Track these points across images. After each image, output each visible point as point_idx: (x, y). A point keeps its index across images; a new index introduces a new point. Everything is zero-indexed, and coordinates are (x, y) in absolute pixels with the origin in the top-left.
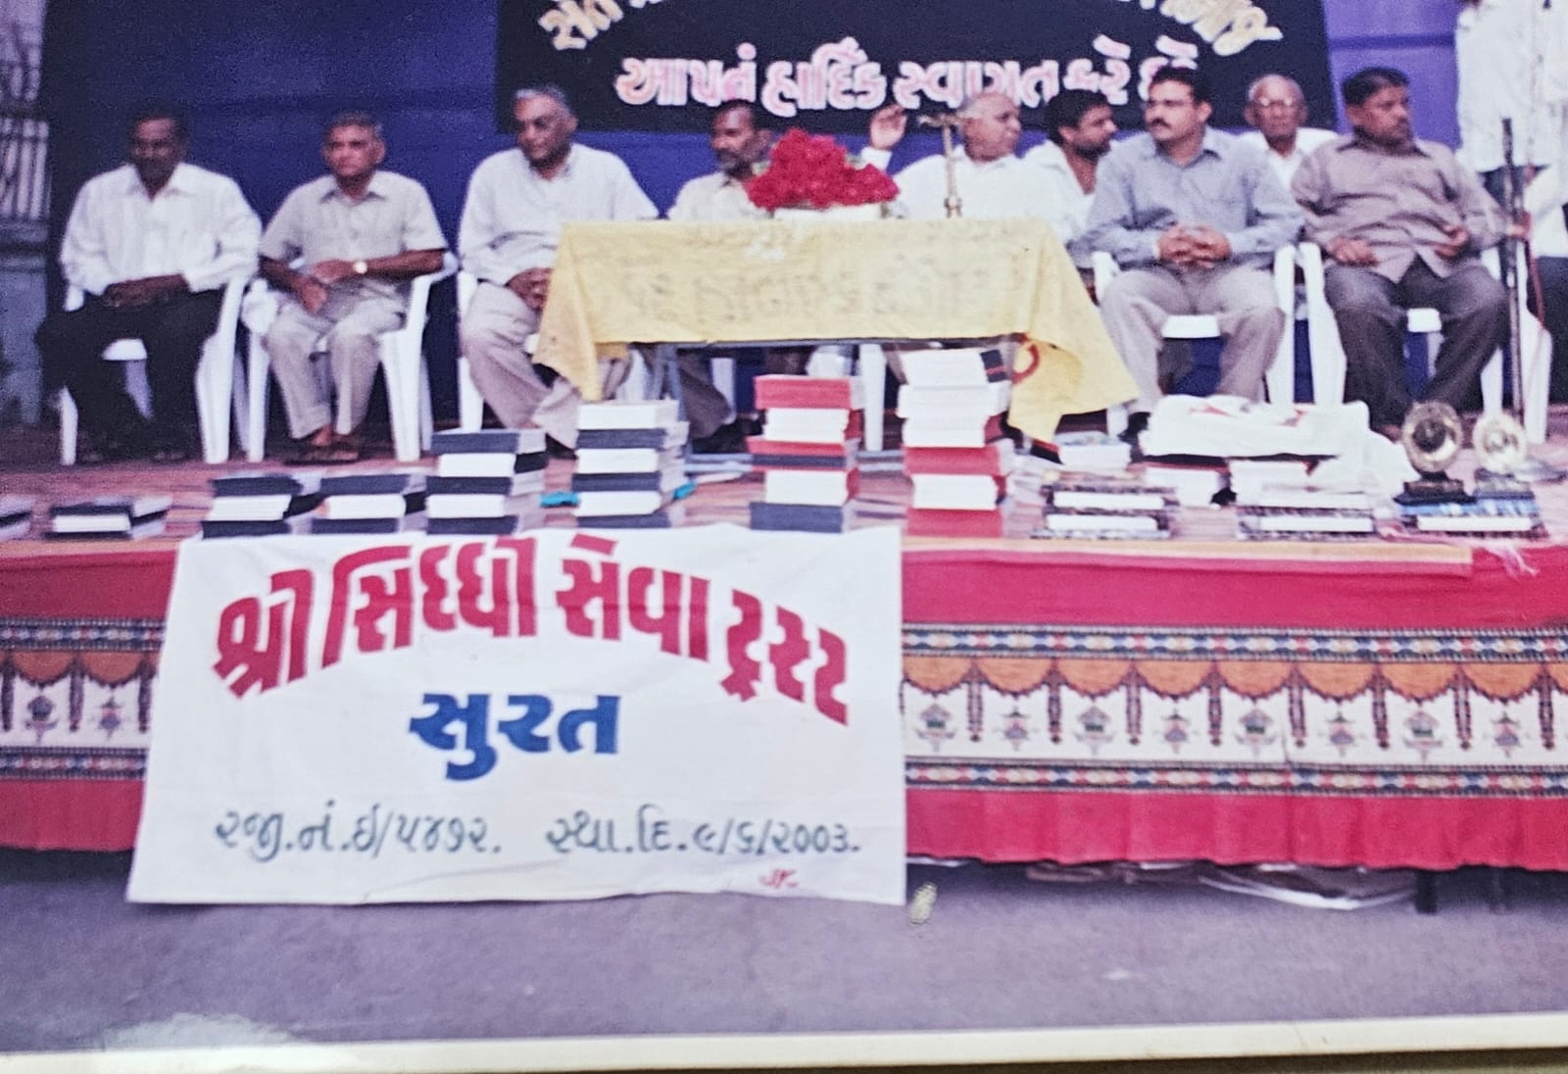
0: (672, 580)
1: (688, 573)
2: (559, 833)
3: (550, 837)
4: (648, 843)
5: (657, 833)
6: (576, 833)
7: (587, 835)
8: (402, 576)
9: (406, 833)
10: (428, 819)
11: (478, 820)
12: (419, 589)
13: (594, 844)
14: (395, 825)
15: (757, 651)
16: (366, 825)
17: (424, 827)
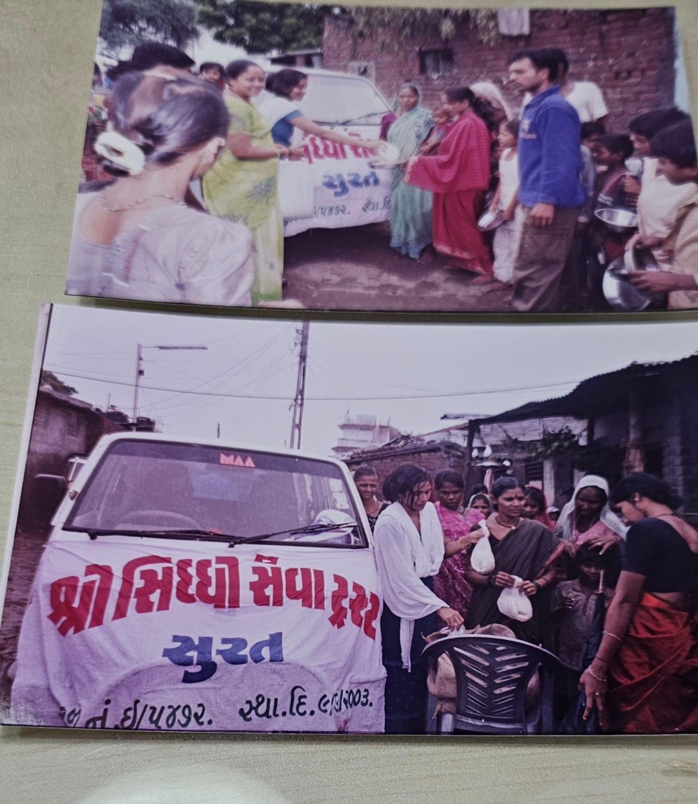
0: (306, 572)
1: (312, 568)
2: (246, 708)
3: (241, 711)
4: (294, 711)
5: (300, 704)
6: (256, 709)
7: (262, 709)
8: (168, 572)
9: (155, 718)
10: (170, 707)
11: (200, 705)
12: (176, 579)
13: (266, 714)
14: (149, 712)
15: (345, 603)
16: (131, 714)
17: (167, 712)
